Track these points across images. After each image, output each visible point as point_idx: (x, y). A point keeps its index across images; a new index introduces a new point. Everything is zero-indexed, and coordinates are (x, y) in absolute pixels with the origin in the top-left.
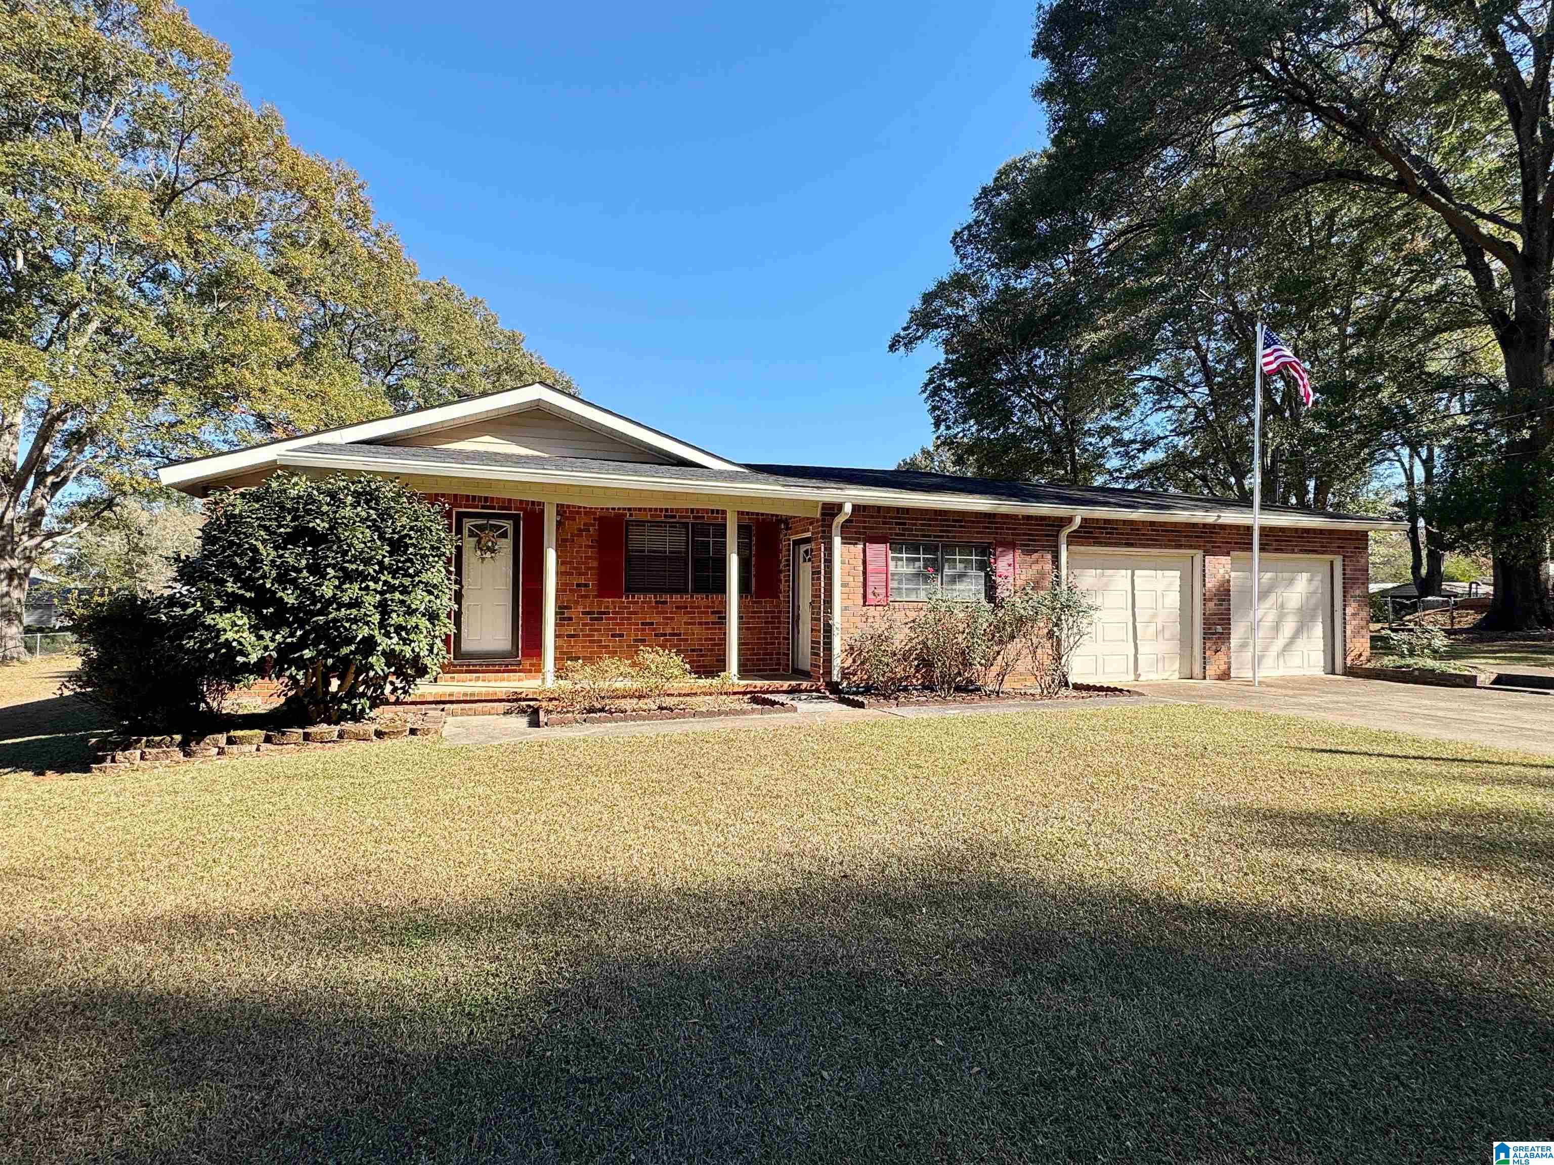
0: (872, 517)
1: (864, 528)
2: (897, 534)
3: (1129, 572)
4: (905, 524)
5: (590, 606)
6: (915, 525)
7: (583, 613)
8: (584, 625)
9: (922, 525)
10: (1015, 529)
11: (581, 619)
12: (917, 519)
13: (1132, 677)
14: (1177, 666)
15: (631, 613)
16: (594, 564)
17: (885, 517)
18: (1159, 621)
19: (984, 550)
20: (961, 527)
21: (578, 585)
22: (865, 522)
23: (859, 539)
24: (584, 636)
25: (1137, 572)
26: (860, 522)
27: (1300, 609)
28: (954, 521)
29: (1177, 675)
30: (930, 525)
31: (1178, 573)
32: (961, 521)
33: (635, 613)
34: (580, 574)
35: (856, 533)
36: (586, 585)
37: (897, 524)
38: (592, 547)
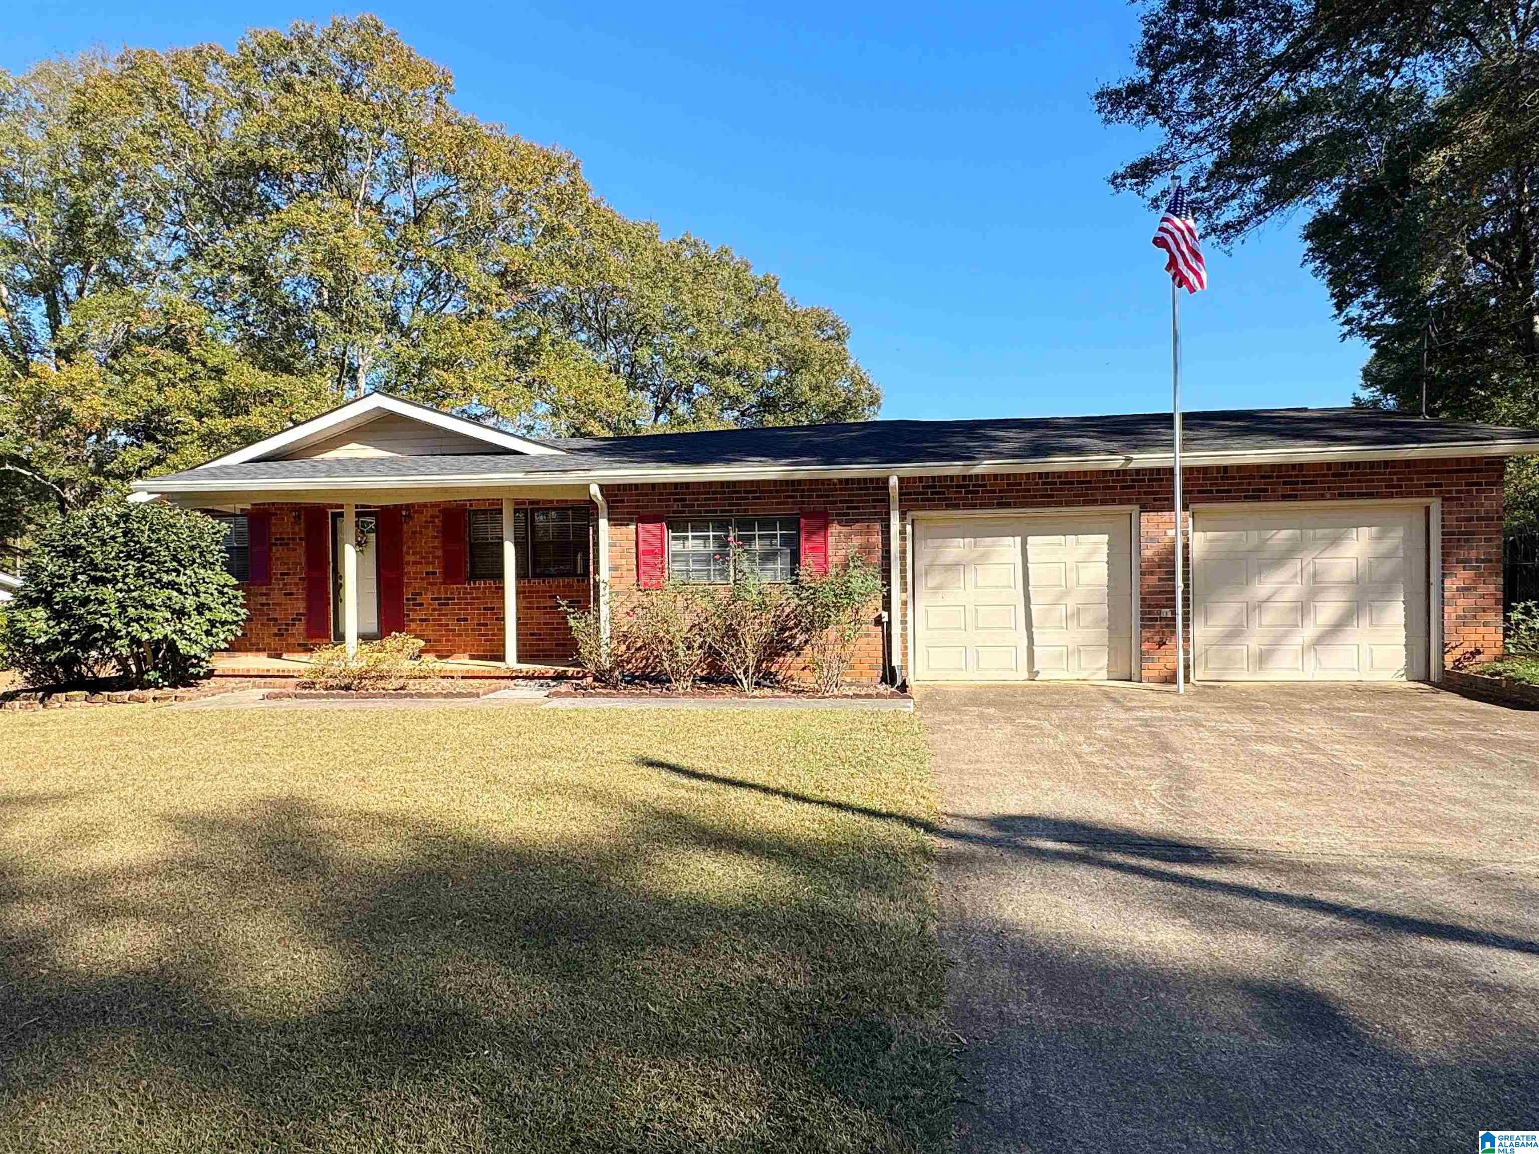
0: (647, 495)
1: (637, 507)
2: (674, 512)
3: (1018, 539)
4: (685, 500)
5: (439, 593)
6: (697, 500)
7: (432, 599)
8: (434, 610)
9: (706, 499)
10: (828, 496)
11: (431, 604)
12: (699, 493)
13: (1024, 674)
14: (1104, 661)
15: (473, 598)
16: (439, 553)
17: (662, 494)
18: (1072, 603)
19: (792, 523)
20: (754, 498)
21: (427, 573)
22: (638, 501)
23: (631, 520)
24: (434, 620)
25: (1030, 539)
26: (632, 501)
27: (1357, 581)
28: (746, 492)
29: (1104, 674)
30: (716, 499)
31: (1106, 538)
32: (755, 492)
33: (478, 598)
34: (428, 563)
35: (628, 513)
36: (434, 573)
37: (675, 500)
38: (436, 537)
